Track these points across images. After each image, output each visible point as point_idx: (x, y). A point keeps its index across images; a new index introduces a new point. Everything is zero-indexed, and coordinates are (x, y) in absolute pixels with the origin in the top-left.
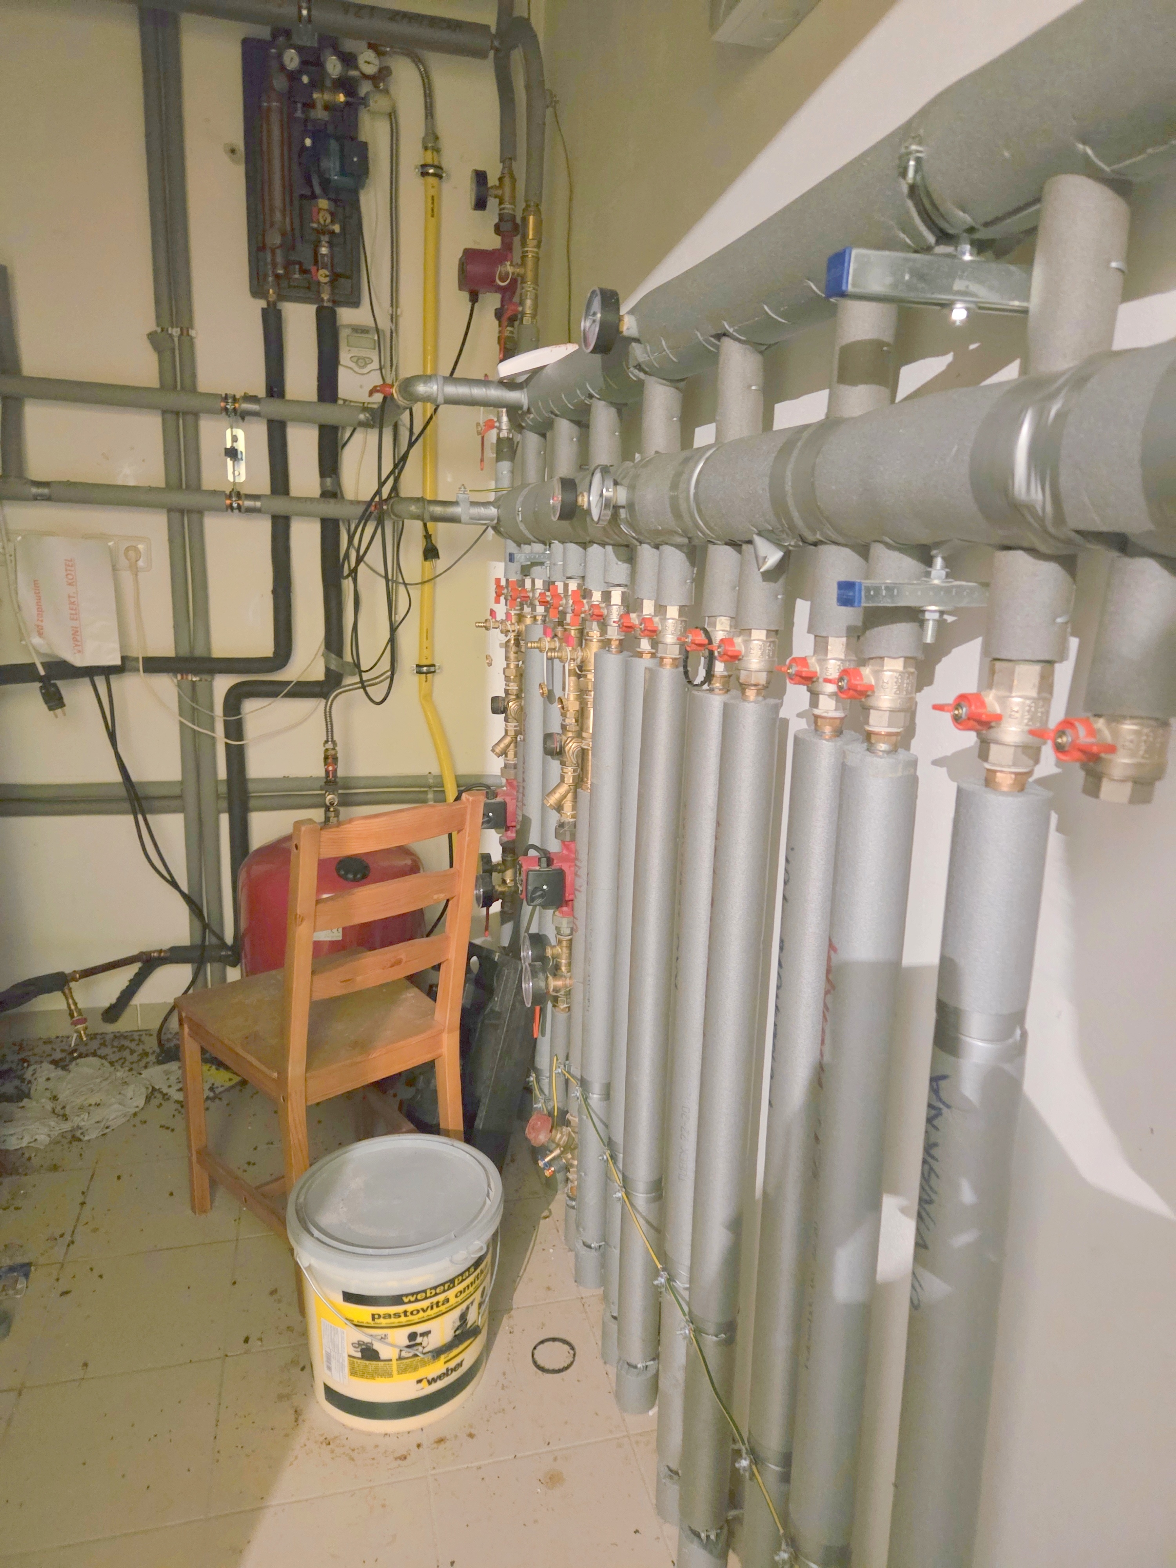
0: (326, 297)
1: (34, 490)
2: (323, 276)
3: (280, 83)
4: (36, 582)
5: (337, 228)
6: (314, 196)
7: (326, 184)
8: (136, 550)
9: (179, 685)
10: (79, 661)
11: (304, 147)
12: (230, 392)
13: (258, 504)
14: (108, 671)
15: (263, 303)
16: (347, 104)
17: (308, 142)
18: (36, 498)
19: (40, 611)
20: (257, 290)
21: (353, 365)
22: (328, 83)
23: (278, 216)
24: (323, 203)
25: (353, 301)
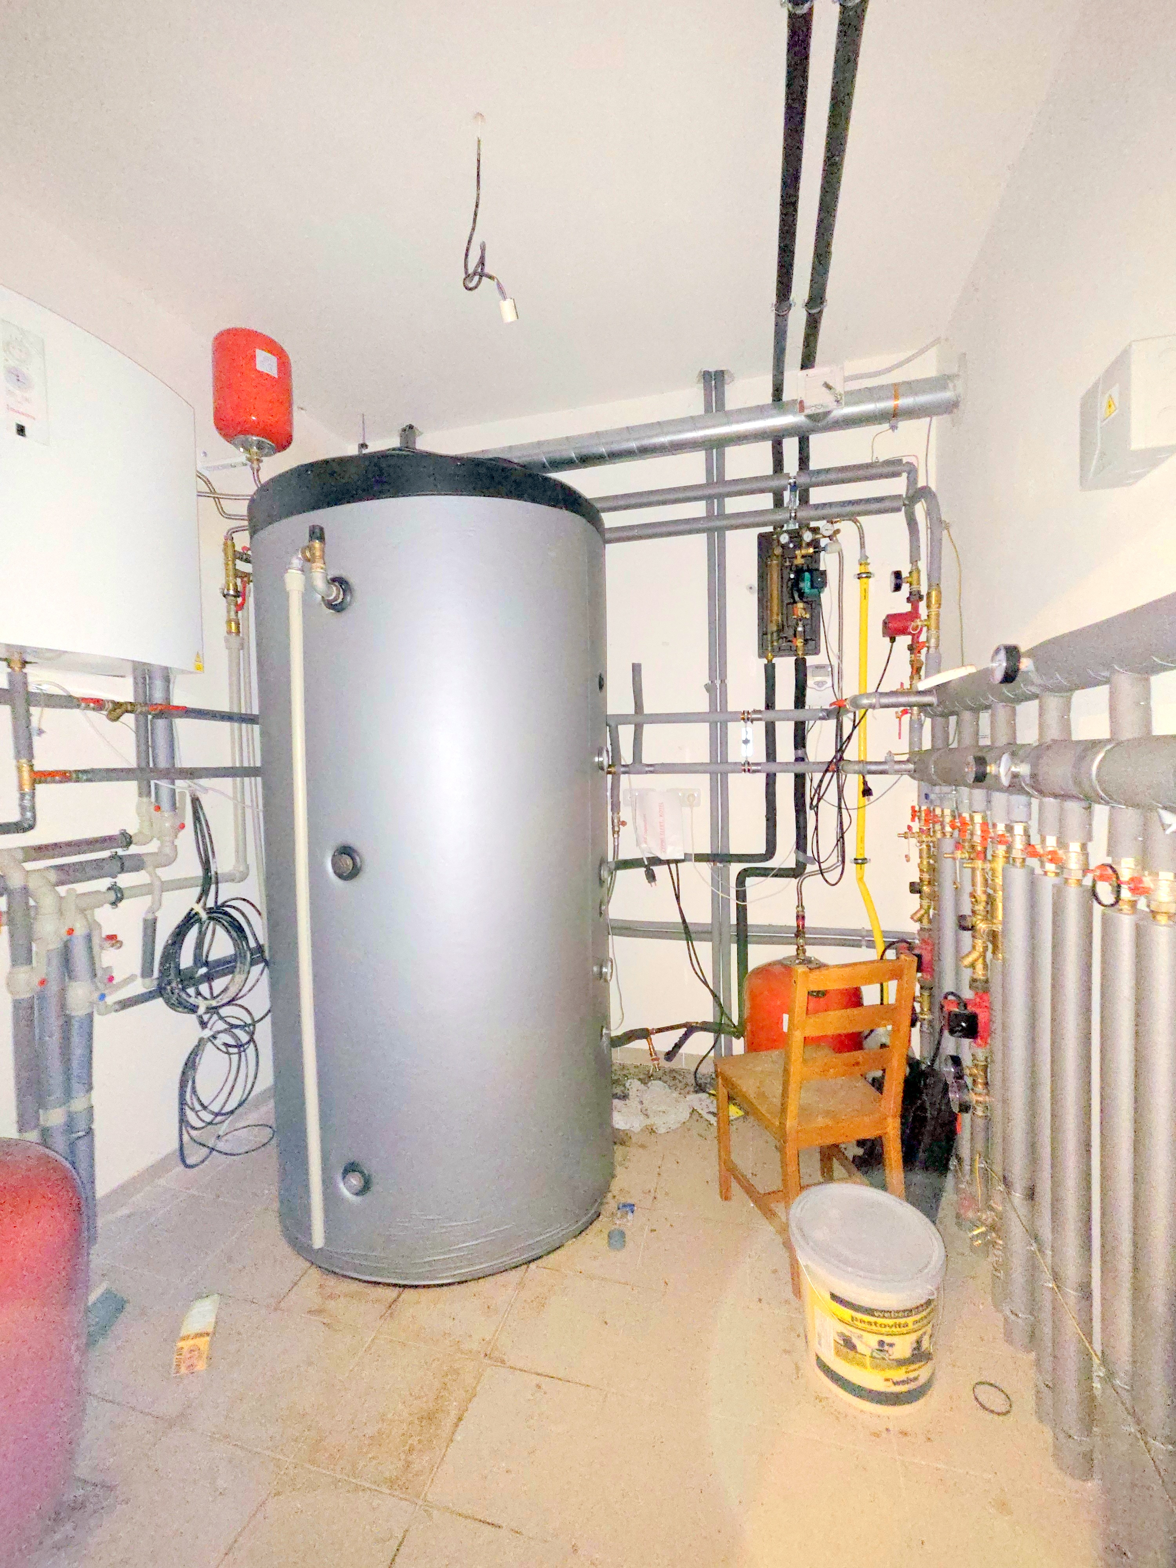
0: (800, 653)
1: (647, 769)
2: (799, 642)
3: (778, 551)
4: (645, 816)
5: (808, 616)
6: (795, 602)
7: (802, 595)
8: (693, 795)
9: (712, 869)
10: (663, 857)
11: (790, 579)
12: (746, 710)
13: (759, 768)
14: (677, 862)
15: (765, 661)
16: (815, 552)
17: (792, 576)
18: (647, 772)
19: (646, 830)
20: (762, 654)
21: (816, 687)
22: (804, 545)
23: (775, 617)
24: (800, 605)
25: (816, 651)
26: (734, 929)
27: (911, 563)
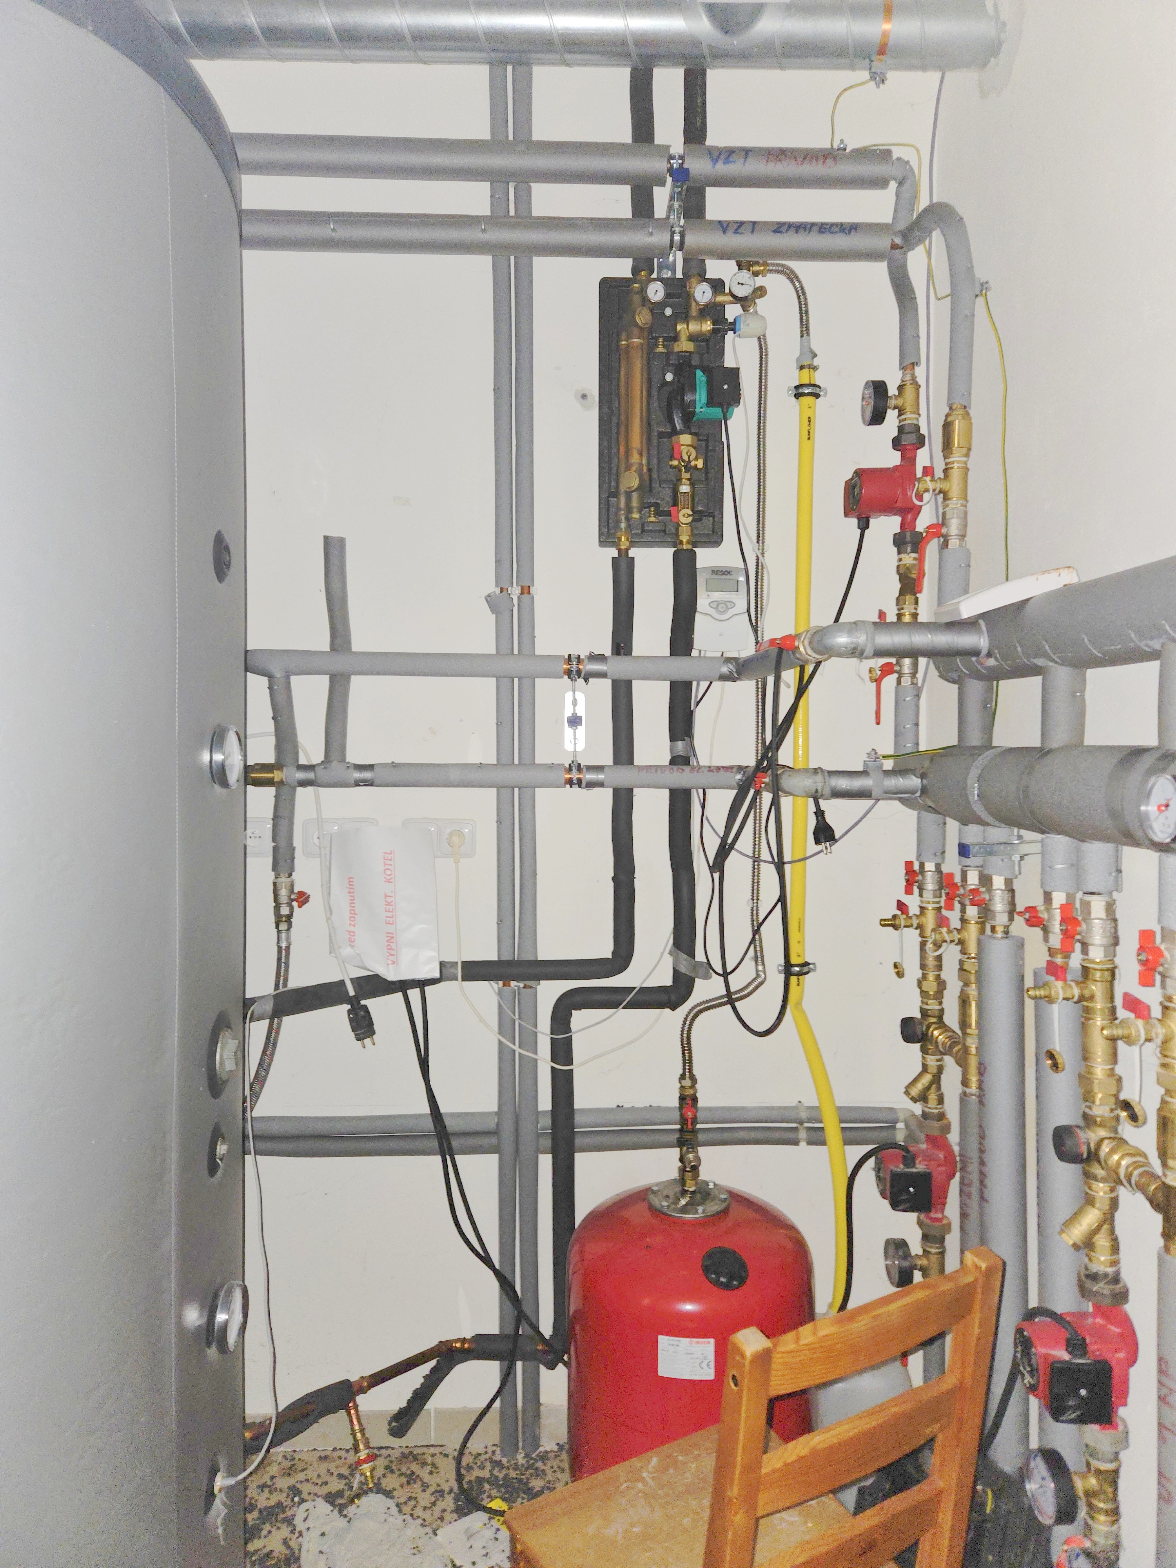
0: (684, 538)
1: (357, 775)
2: (684, 516)
3: (643, 318)
4: (350, 881)
5: (700, 463)
6: (675, 432)
7: (688, 416)
8: (460, 833)
9: (500, 993)
10: (392, 976)
11: (665, 383)
12: (574, 652)
13: (601, 777)
14: (422, 984)
15: (614, 552)
16: (714, 331)
17: (669, 377)
18: (357, 784)
19: (353, 914)
20: (607, 536)
21: (712, 612)
22: (694, 312)
23: (635, 458)
24: (686, 439)
25: (715, 538)
26: (546, 1121)
27: (903, 368)
